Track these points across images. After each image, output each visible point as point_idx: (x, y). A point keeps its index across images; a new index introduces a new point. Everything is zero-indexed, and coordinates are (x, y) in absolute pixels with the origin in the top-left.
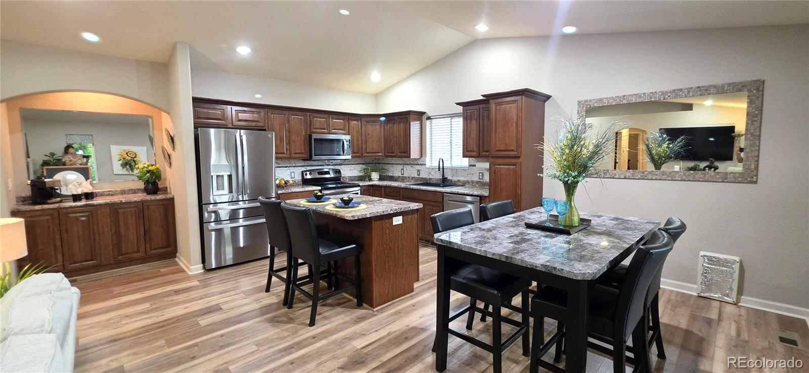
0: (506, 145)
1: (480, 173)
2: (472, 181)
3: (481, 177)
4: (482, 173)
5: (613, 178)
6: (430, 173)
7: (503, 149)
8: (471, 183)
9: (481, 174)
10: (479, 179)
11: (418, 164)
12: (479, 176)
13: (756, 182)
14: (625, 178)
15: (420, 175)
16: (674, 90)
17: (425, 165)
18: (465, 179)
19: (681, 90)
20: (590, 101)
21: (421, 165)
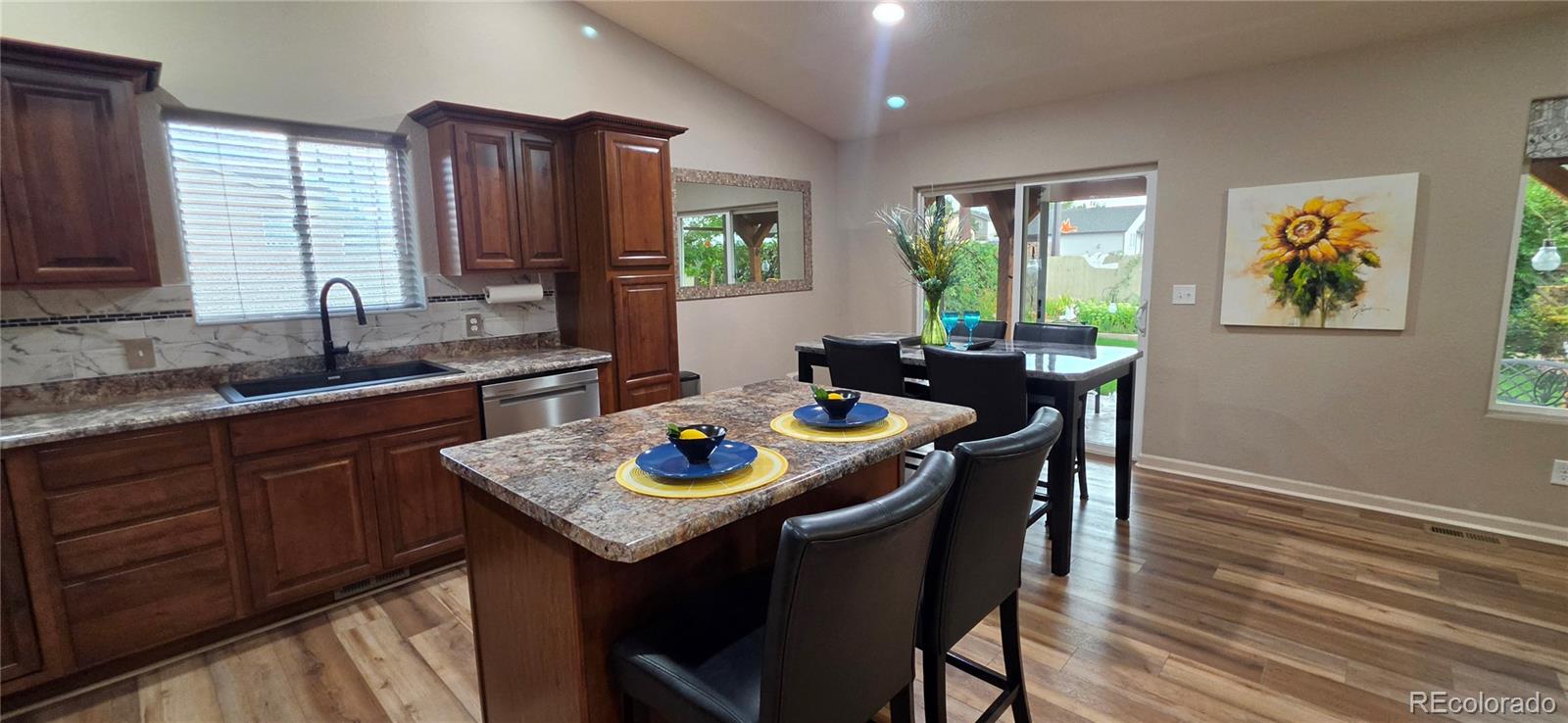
0: (646, 241)
1: (469, 317)
2: (447, 344)
3: (475, 328)
4: (477, 317)
5: (715, 298)
6: (227, 346)
7: (638, 249)
8: (443, 351)
9: (474, 321)
10: (470, 333)
11: (131, 317)
12: (469, 325)
13: (811, 289)
14: (726, 296)
15: (152, 363)
16: (760, 177)
17: (189, 314)
18: (417, 342)
19: (764, 178)
20: (681, 171)
21: (155, 315)
